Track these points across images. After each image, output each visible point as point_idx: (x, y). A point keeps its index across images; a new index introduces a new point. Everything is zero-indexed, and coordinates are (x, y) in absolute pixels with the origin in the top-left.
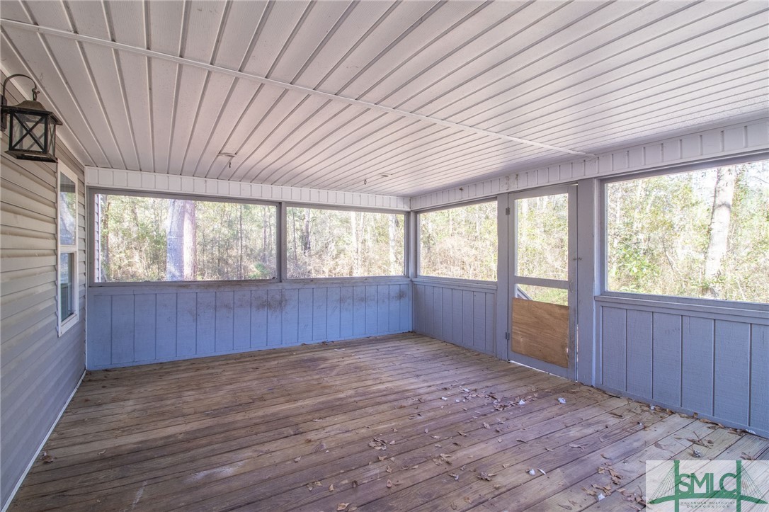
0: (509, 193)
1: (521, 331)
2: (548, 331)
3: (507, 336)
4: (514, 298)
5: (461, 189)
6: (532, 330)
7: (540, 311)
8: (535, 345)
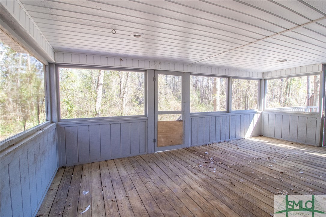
0: (155, 70)
1: (162, 136)
2: (175, 132)
3: (155, 141)
4: (158, 122)
5: (121, 59)
6: (168, 134)
7: (171, 125)
8: (170, 140)
